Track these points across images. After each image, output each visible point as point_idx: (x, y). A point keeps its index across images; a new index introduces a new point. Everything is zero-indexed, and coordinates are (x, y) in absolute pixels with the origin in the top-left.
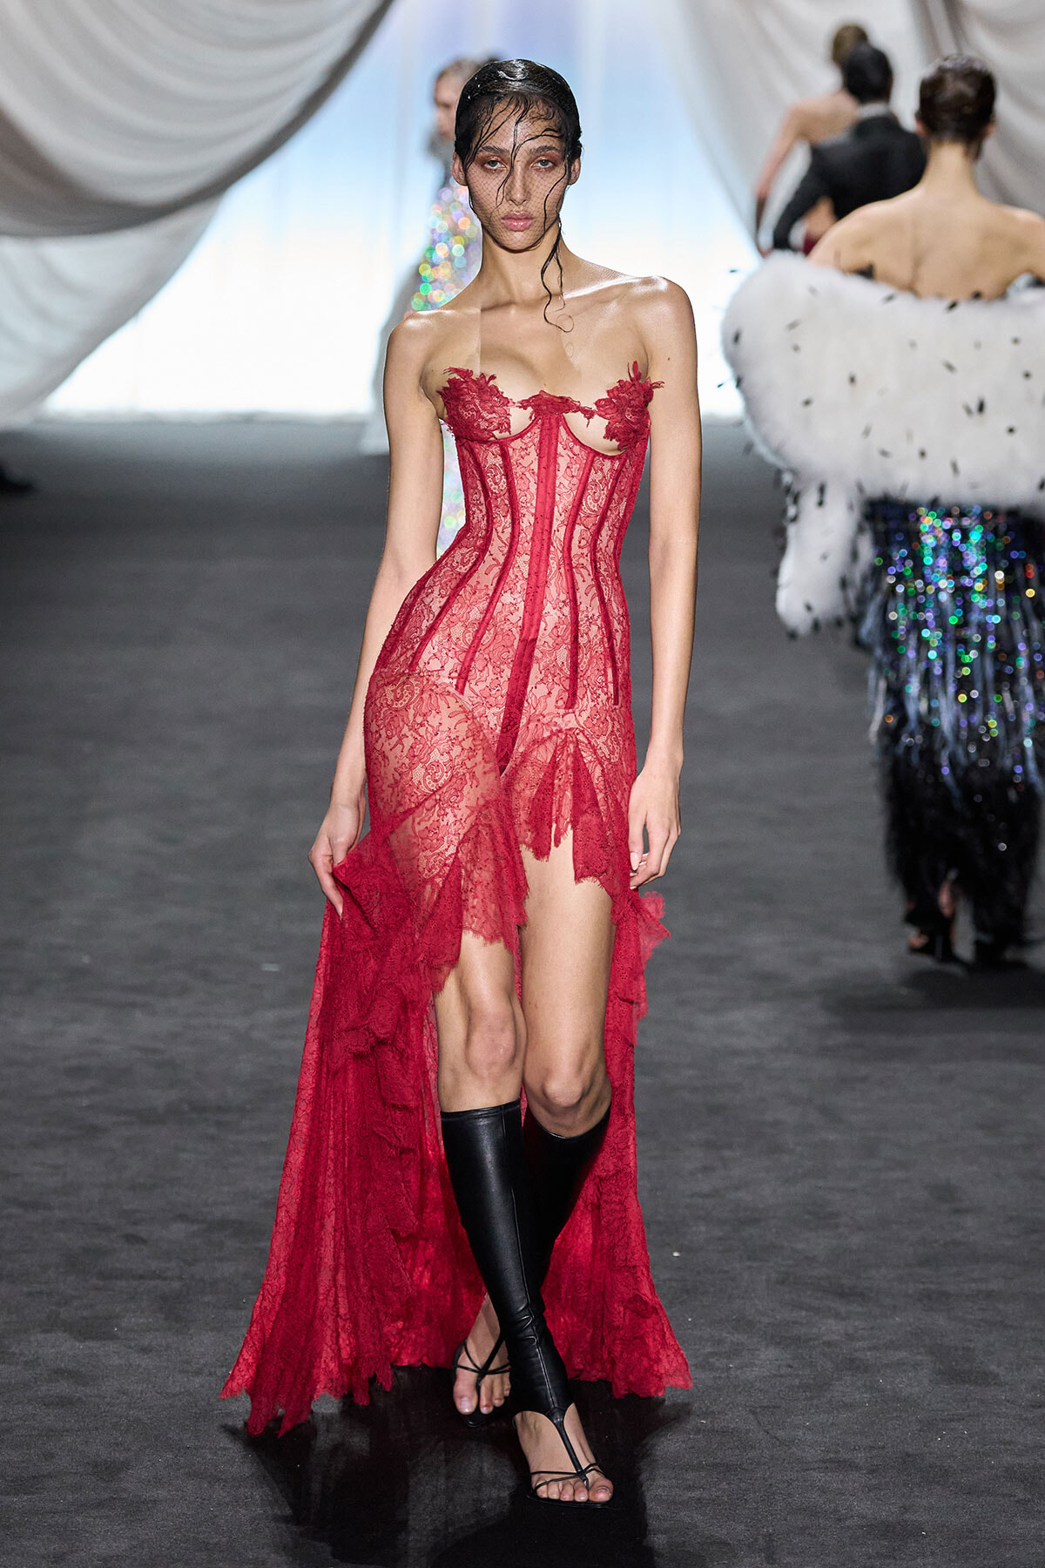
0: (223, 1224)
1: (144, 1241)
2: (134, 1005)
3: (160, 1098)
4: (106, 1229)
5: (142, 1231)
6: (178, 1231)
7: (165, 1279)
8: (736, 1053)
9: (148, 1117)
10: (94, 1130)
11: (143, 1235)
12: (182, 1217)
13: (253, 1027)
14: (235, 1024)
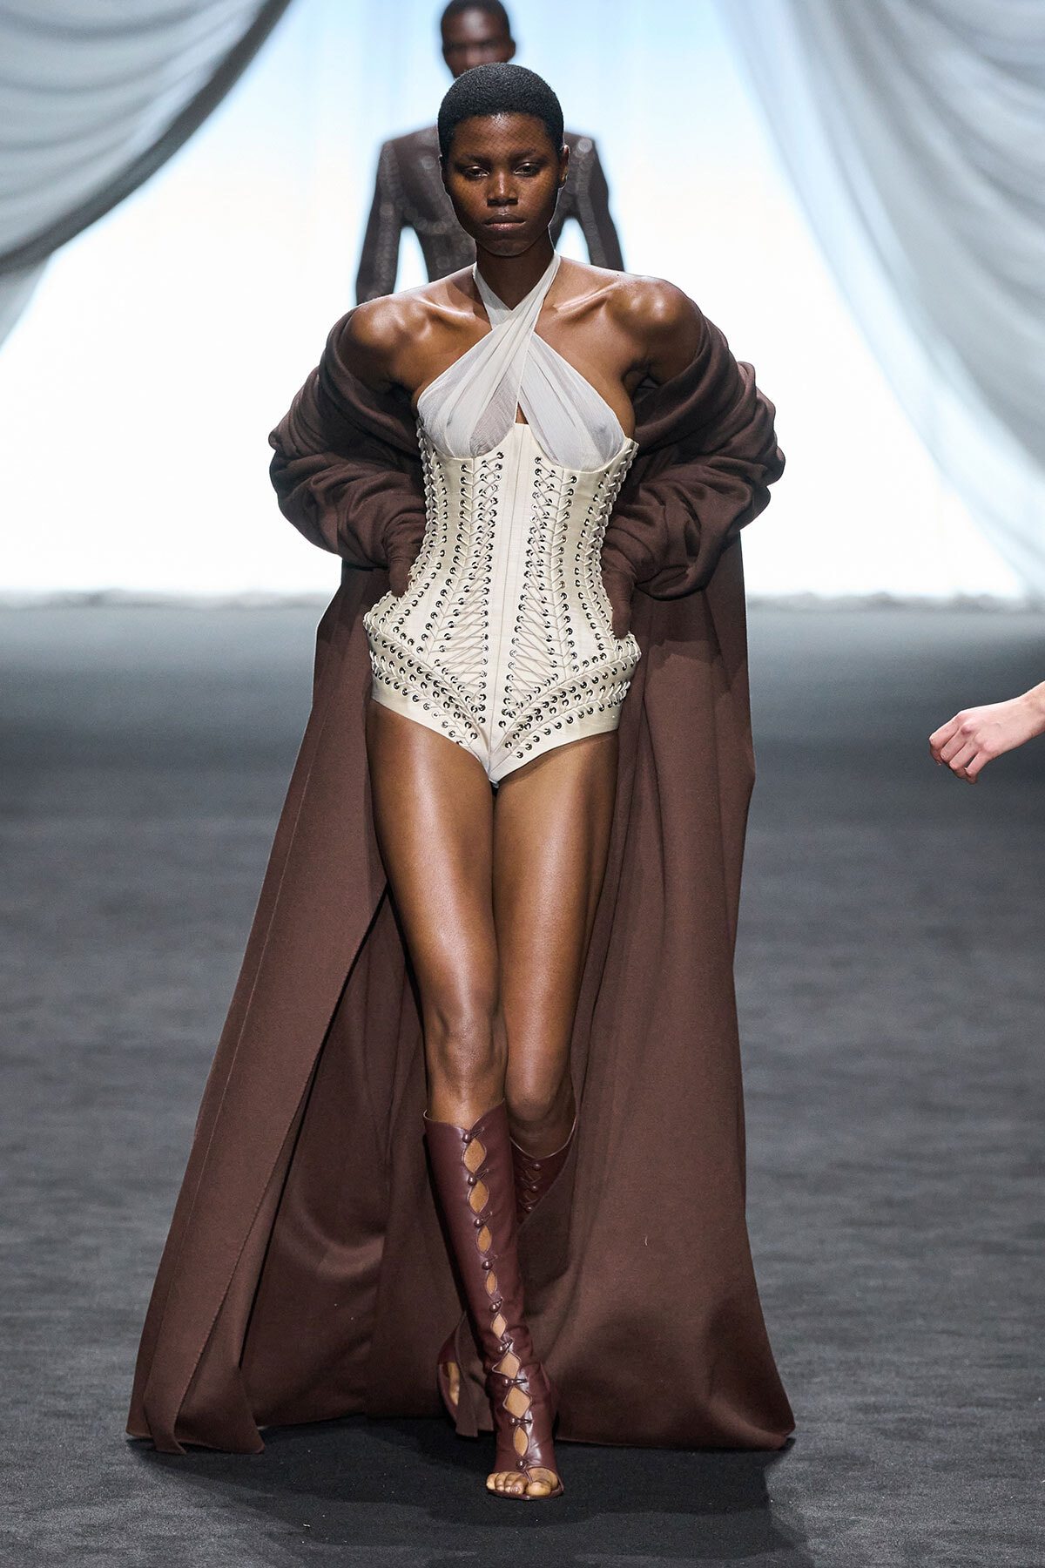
13: (40, 1534)
14: (13, 1529)
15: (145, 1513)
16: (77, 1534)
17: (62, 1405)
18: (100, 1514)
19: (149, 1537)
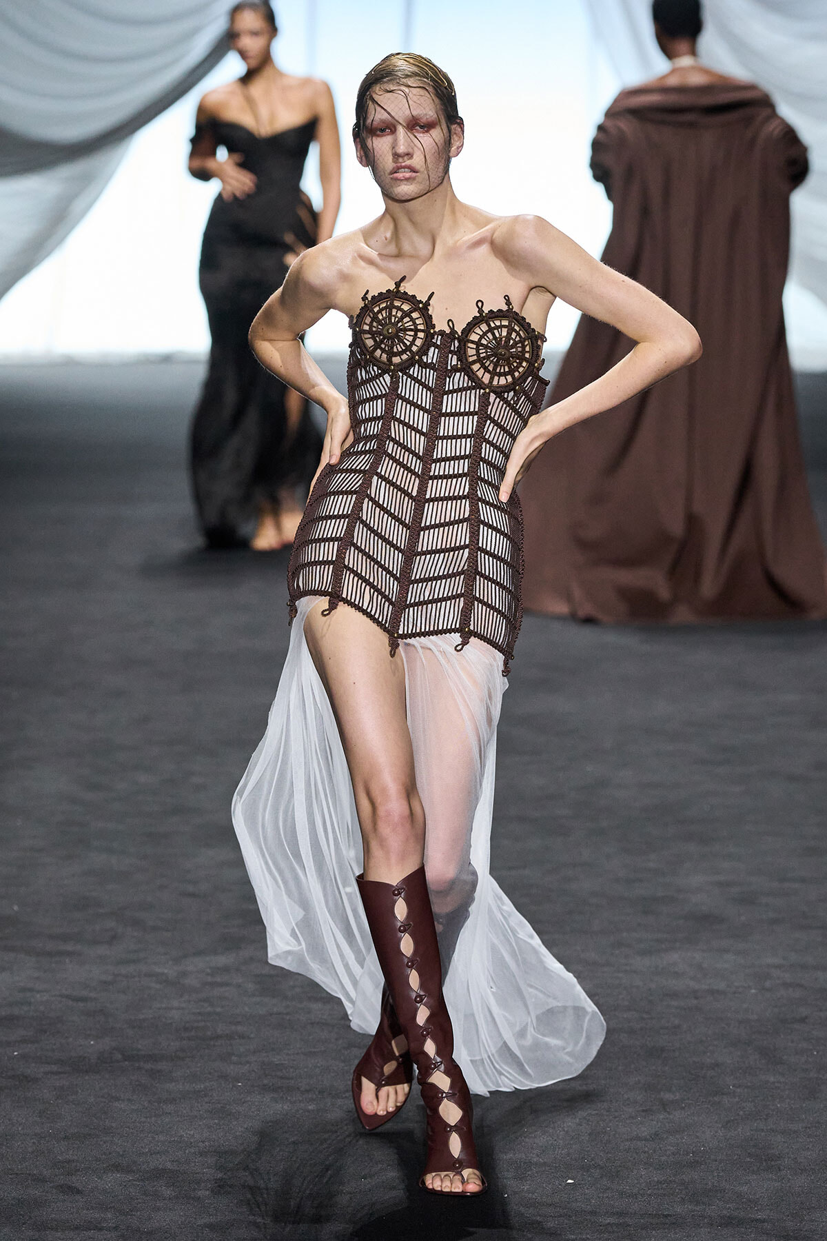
0: (158, 1174)
1: (79, 1192)
2: (61, 953)
3: (93, 1046)
4: (40, 1180)
5: (77, 1181)
6: (111, 1181)
7: (101, 1229)
8: (674, 995)
9: (80, 1066)
10: (26, 1080)
11: (78, 1185)
12: (117, 1167)
13: (184, 974)
14: (166, 971)
15: (252, 959)
16: (208, 974)
17: (191, 889)
18: (222, 960)
19: (257, 976)
